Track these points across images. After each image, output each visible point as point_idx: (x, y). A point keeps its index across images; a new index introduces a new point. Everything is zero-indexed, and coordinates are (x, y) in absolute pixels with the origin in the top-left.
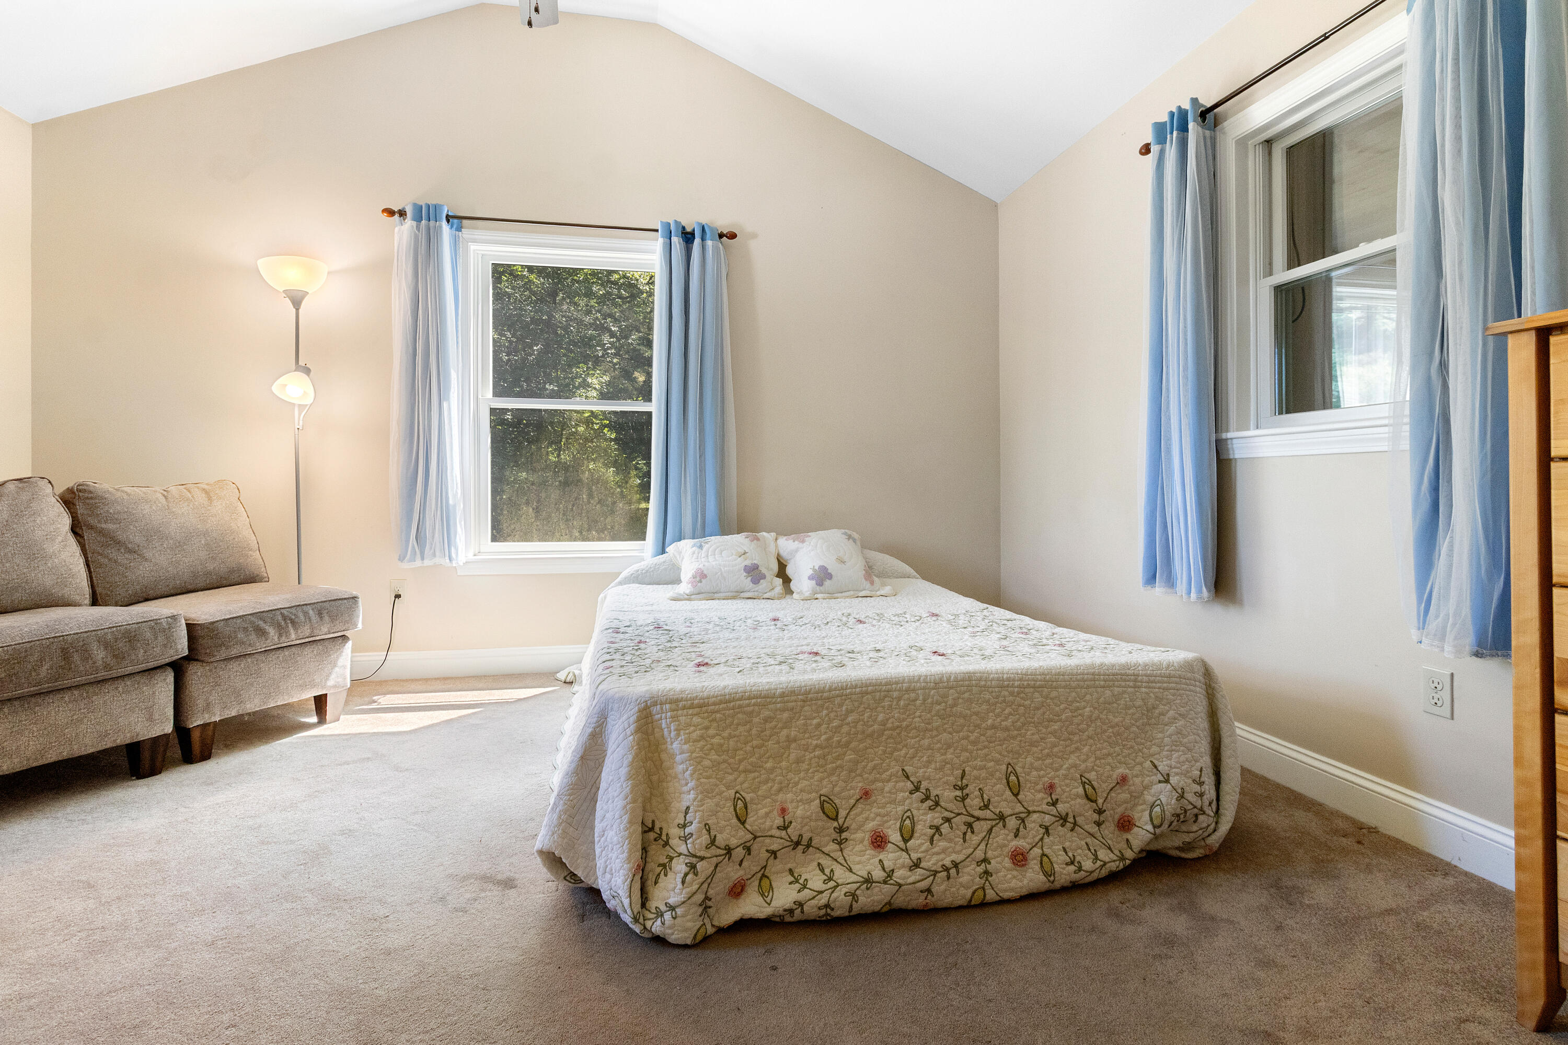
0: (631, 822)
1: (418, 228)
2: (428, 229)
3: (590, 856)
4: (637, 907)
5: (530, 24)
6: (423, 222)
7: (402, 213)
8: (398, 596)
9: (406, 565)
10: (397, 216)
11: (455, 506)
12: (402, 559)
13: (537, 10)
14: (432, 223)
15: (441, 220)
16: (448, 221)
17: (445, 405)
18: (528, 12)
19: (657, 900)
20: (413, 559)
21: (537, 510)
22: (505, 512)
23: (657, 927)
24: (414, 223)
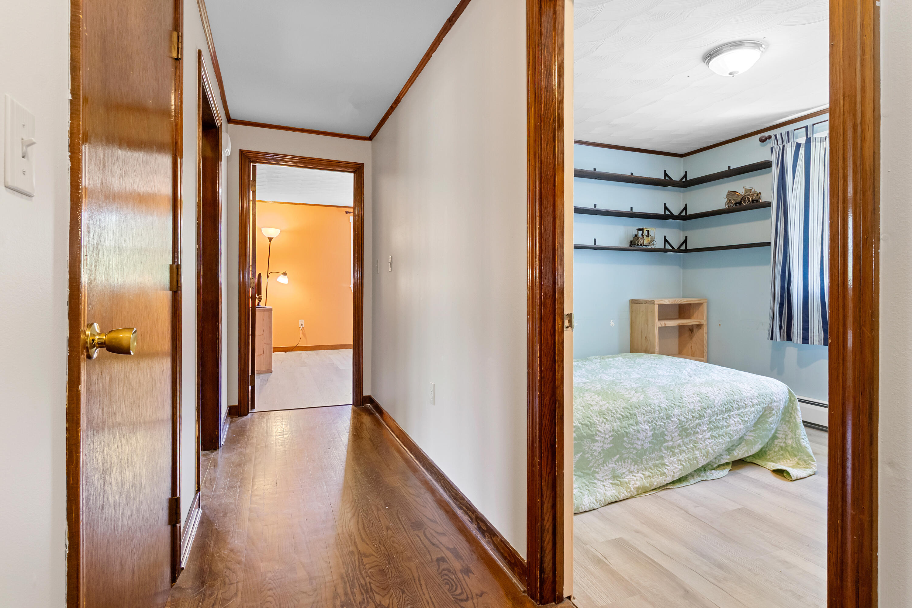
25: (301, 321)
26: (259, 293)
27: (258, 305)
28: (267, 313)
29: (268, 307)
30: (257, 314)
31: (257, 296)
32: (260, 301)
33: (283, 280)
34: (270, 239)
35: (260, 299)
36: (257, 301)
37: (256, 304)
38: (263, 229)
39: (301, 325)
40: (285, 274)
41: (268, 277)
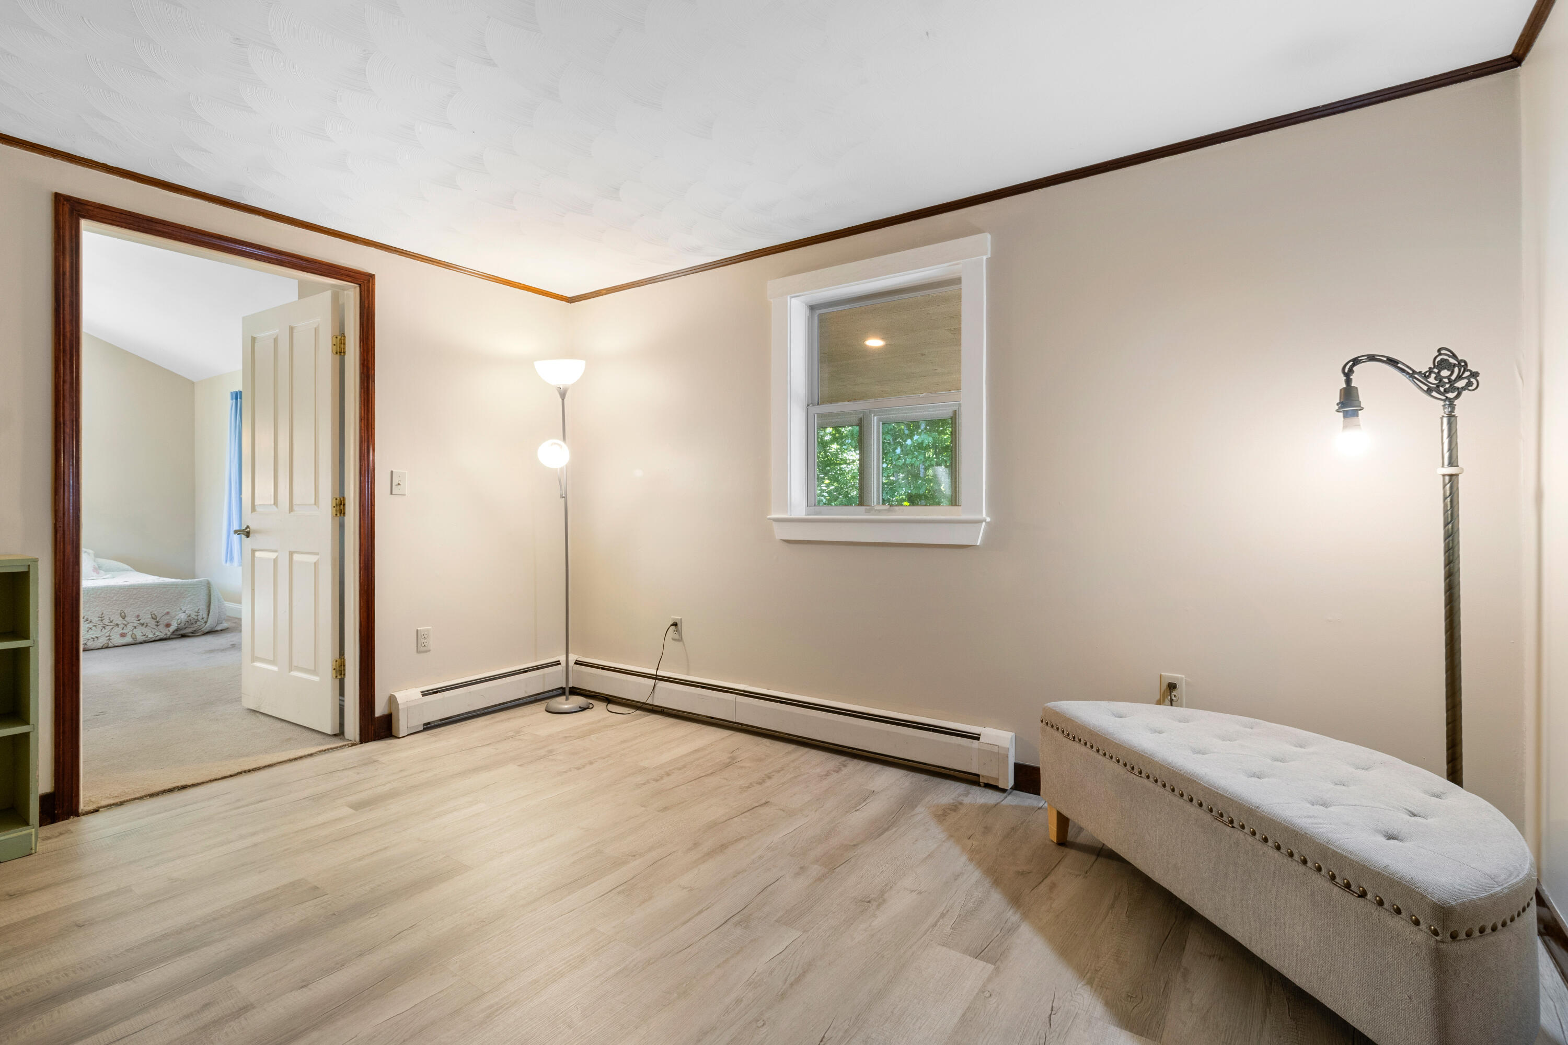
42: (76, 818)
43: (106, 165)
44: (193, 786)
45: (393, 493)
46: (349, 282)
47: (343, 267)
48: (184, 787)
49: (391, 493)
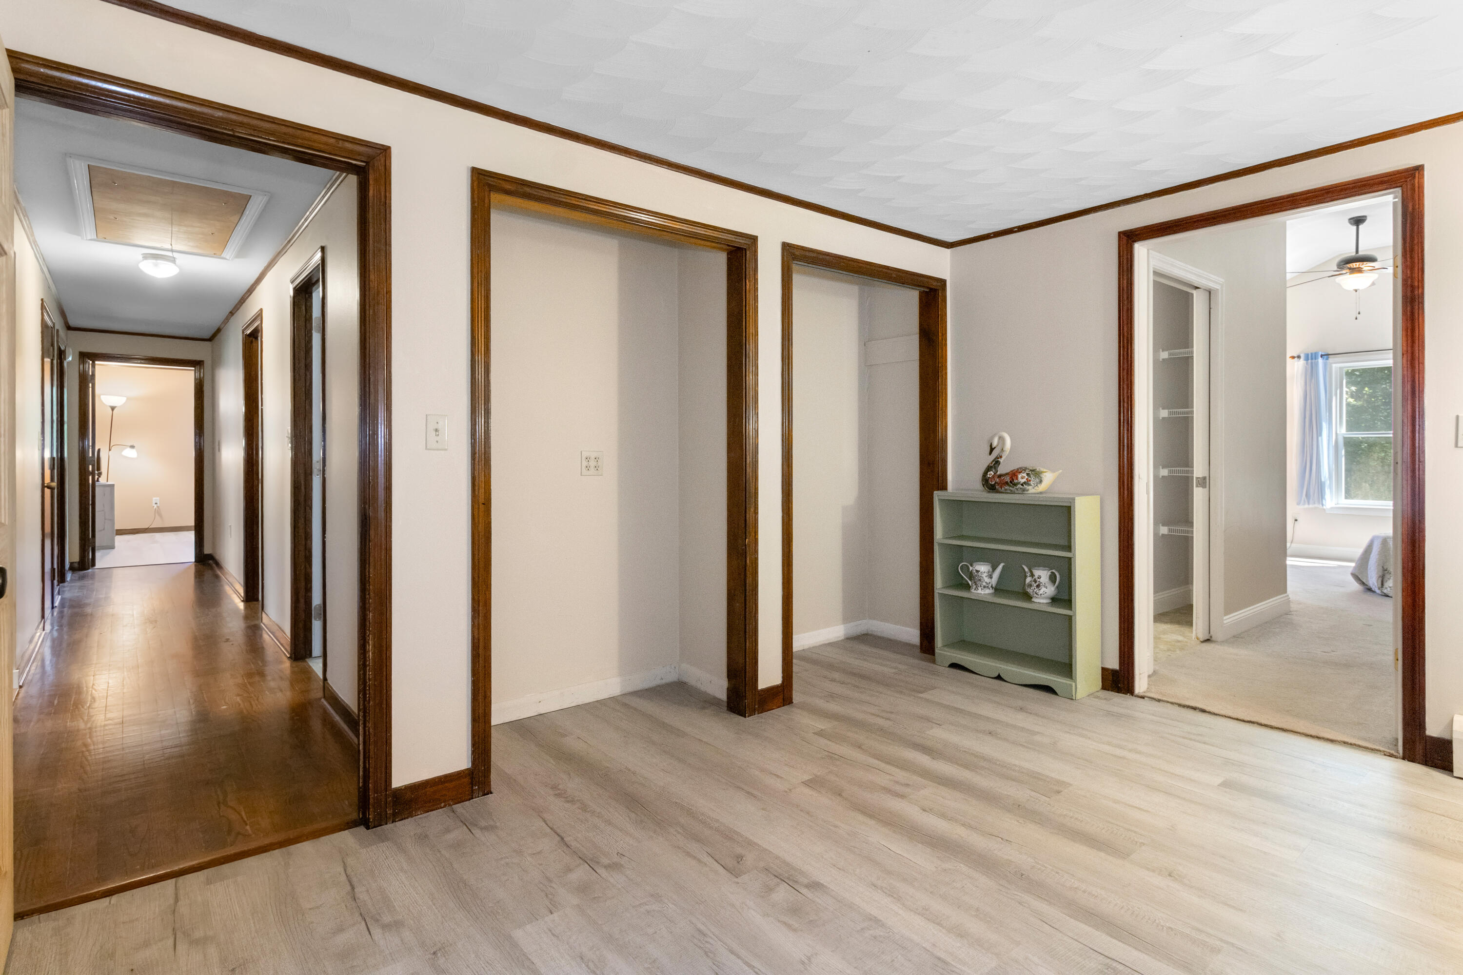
0: (1378, 565)
1: (1307, 363)
2: (1312, 363)
3: (1367, 577)
4: (1380, 586)
5: (1356, 319)
6: (1309, 361)
7: (1299, 357)
8: (1296, 520)
9: (1301, 507)
10: (1296, 359)
11: (1324, 482)
12: (1298, 504)
13: (1359, 313)
14: (1313, 361)
15: (1318, 359)
16: (1321, 357)
17: (1320, 438)
18: (1355, 314)
19: (1386, 585)
20: (1304, 504)
21: (1371, 485)
22: (1353, 486)
23: (1385, 591)
24: (1305, 362)
25: (155, 499)
26: (99, 469)
27: (98, 480)
28: (108, 489)
29: (109, 483)
30: (97, 489)
31: (96, 472)
32: (99, 477)
33: (129, 453)
34: (113, 408)
35: (100, 475)
36: (96, 477)
37: (96, 479)
38: (102, 397)
39: (156, 503)
40: (132, 447)
41: (110, 450)
42: (1131, 696)
43: (1146, 194)
44: (1209, 713)
45: (1459, 446)
46: (1386, 189)
47: (1377, 175)
48: (1203, 711)
49: (1456, 446)
